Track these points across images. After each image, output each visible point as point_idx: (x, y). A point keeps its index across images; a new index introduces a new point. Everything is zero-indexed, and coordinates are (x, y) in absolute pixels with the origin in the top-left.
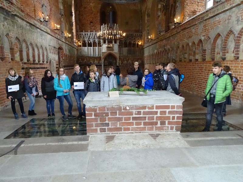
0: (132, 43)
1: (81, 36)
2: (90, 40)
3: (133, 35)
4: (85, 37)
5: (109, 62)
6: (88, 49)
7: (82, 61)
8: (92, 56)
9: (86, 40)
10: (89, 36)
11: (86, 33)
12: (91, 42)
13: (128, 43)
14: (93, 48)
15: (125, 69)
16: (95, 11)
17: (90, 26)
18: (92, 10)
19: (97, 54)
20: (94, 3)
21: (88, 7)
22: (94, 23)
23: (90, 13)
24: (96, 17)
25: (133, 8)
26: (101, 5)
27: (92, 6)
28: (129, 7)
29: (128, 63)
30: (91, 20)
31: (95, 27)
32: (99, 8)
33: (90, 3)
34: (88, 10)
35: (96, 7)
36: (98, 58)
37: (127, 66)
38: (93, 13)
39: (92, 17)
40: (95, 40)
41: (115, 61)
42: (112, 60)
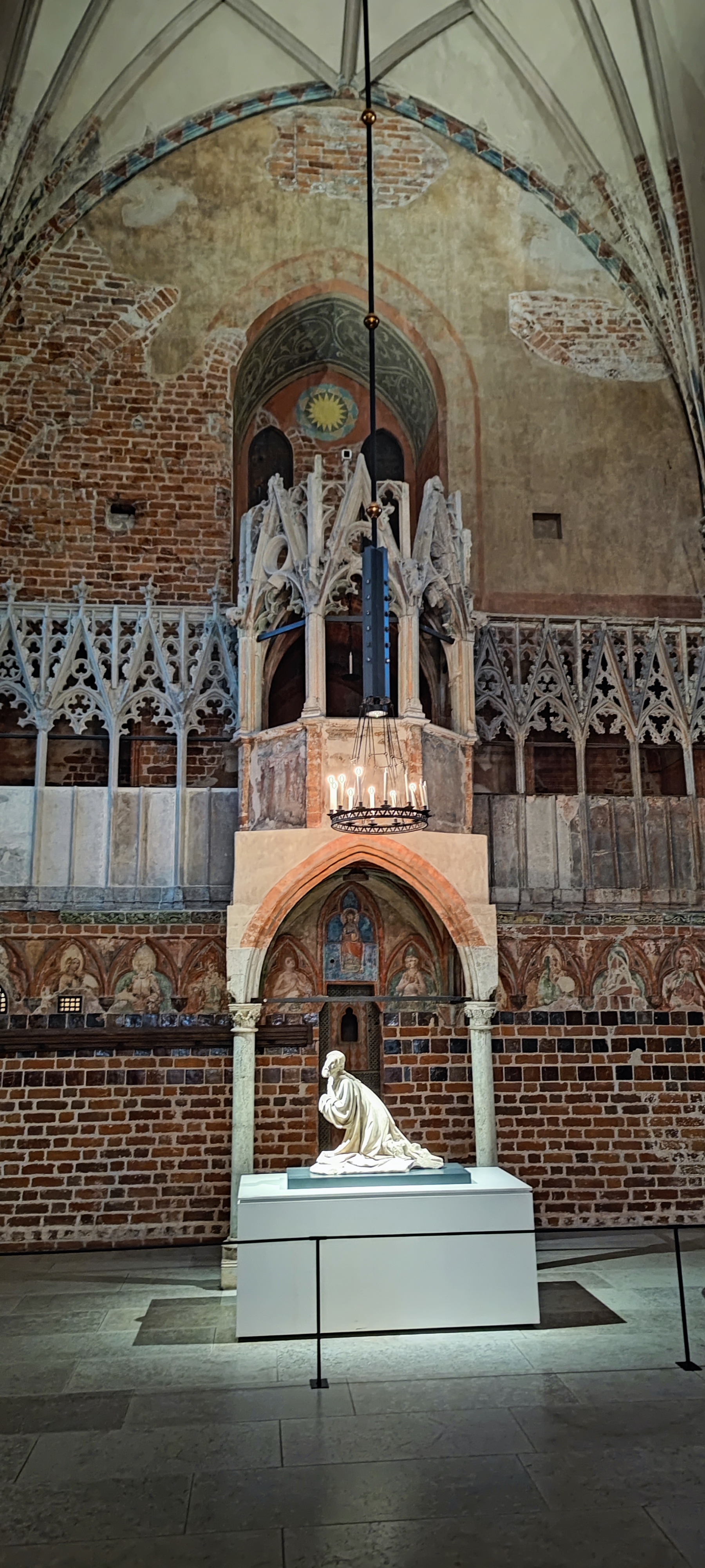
3: (640, 640)
4: (21, 654)
14: (119, 806)
15: (564, 1088)
16: (174, 391)
17: (96, 549)
18: (141, 375)
19: (165, 883)
20: (169, 304)
21: (87, 346)
22: (159, 517)
23: (109, 403)
24: (184, 447)
25: (614, 366)
26: (241, 333)
27: (141, 334)
28: (565, 360)
29: (593, 1010)
30: (121, 479)
31: (159, 559)
32: (220, 362)
33: (114, 301)
34: (93, 371)
35: (186, 347)
36: (186, 938)
37: (589, 1041)
38: (151, 409)
39: (130, 446)
40: (148, 701)
41: (411, 972)
42: (370, 960)
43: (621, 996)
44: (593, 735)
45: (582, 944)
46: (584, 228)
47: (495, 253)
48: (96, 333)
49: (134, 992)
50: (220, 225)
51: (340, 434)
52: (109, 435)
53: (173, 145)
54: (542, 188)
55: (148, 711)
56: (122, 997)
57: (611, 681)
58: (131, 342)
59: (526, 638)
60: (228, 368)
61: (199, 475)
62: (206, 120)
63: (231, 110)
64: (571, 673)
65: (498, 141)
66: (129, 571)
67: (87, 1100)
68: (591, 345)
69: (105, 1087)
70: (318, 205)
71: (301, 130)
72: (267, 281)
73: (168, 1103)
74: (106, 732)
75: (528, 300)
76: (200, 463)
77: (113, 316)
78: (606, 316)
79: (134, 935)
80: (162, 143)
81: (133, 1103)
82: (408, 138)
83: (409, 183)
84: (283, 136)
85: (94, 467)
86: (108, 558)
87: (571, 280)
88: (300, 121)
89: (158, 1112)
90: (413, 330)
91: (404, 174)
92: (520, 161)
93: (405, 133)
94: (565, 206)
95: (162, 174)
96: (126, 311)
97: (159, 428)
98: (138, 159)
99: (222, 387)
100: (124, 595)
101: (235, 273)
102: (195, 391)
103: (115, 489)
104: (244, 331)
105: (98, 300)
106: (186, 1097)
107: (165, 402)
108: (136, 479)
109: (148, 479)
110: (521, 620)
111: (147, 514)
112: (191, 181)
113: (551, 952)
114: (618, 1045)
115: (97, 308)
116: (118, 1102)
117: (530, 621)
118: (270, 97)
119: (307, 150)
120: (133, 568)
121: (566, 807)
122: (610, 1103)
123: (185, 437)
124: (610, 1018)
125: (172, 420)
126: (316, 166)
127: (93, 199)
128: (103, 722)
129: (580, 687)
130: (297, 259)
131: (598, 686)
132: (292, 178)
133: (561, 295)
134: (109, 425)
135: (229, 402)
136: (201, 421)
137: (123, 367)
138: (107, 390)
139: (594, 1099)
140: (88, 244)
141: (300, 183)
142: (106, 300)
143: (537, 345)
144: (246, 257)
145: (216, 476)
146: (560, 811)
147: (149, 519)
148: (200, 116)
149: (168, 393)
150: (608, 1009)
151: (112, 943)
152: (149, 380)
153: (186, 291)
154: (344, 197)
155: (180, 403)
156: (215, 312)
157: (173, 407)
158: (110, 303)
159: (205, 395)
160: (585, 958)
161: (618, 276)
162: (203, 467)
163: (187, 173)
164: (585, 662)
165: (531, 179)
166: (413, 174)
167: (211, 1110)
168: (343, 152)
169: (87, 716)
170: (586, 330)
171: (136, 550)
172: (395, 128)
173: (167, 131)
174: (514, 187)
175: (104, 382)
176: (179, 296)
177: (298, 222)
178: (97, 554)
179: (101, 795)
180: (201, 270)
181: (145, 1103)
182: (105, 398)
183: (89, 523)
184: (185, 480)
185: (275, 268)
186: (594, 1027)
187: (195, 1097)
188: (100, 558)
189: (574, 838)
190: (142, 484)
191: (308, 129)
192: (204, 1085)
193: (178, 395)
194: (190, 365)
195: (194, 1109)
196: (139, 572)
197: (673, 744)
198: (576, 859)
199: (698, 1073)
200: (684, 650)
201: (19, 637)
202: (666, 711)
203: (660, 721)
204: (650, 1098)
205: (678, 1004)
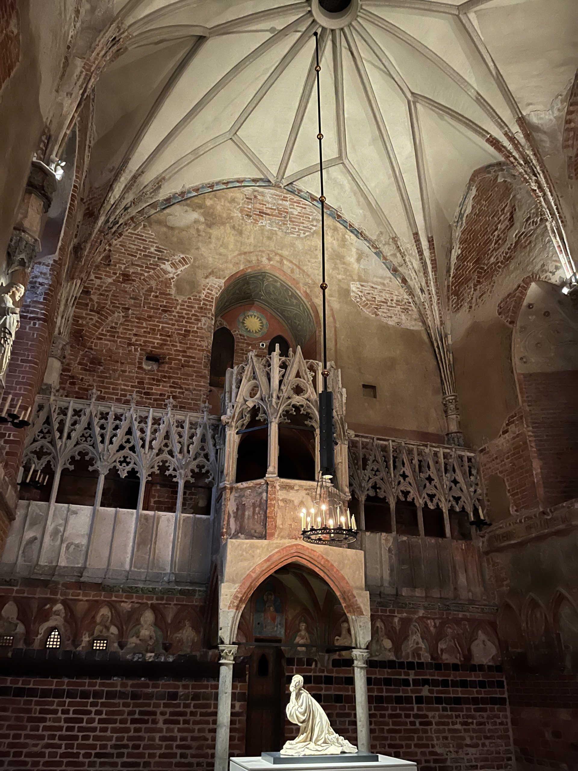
0: (420, 502)
1: (62, 423)
3: (420, 453)
4: (96, 430)
5: (257, 642)
12: (133, 474)
13: (393, 506)
14: (142, 521)
15: (386, 709)
16: (186, 304)
17: (137, 378)
18: (169, 294)
19: (165, 570)
20: (187, 264)
21: (142, 278)
22: (173, 365)
23: (151, 306)
24: (189, 331)
25: (399, 321)
26: (222, 282)
27: (171, 275)
28: (377, 315)
29: (402, 660)
30: (154, 343)
31: (171, 387)
32: (210, 294)
33: (158, 258)
34: (145, 290)
35: (193, 285)
36: (175, 605)
37: (400, 679)
38: (173, 312)
39: (160, 328)
40: (164, 462)
41: (303, 633)
42: (280, 624)
43: (416, 652)
44: (398, 502)
45: (396, 620)
46: (385, 258)
47: (344, 263)
48: (149, 272)
49: (141, 638)
50: (215, 232)
51: (258, 335)
52: (150, 321)
53: (195, 194)
54: (366, 239)
55: (163, 468)
56: (133, 641)
57: (407, 473)
58: (166, 279)
59: (365, 446)
60: (214, 297)
61: (195, 347)
62: (212, 186)
63: (224, 183)
64: (387, 467)
65: (346, 216)
66: (154, 391)
67: (104, 710)
68: (389, 310)
69: (116, 701)
70: (263, 230)
71: (255, 197)
72: (236, 260)
73: (154, 713)
74: (138, 478)
75: (359, 286)
76: (196, 340)
77: (157, 265)
78: (395, 298)
79: (145, 601)
80: (189, 192)
81: (133, 713)
82: (305, 208)
83: (306, 227)
84: (247, 198)
85: (141, 336)
86: (143, 383)
87: (379, 280)
88: (256, 193)
89: (148, 719)
90: (305, 292)
91: (303, 223)
92: (356, 226)
93: (304, 206)
94: (376, 248)
95: (188, 205)
96: (164, 264)
97: (177, 321)
98: (177, 197)
99: (210, 305)
100: (150, 404)
101: (220, 254)
102: (196, 306)
103: (150, 348)
104: (224, 281)
105: (151, 257)
106: (166, 709)
107: (181, 309)
108: (162, 345)
109: (169, 345)
110: (362, 437)
111: (167, 363)
112: (202, 211)
113: (379, 623)
114: (416, 682)
115: (150, 260)
116: (124, 711)
117: (367, 437)
118: (242, 182)
119: (258, 206)
120: (156, 389)
121: (386, 540)
122: (412, 719)
123: (190, 327)
124: (411, 666)
125: (184, 318)
126: (262, 213)
127: (153, 211)
128: (137, 472)
129: (392, 475)
130: (251, 252)
131: (401, 475)
132: (251, 216)
133: (374, 286)
134: (150, 317)
135: (213, 313)
136: (199, 320)
137: (160, 289)
138: (151, 299)
139: (403, 717)
140: (149, 231)
141: (254, 219)
142: (155, 258)
143: (364, 306)
144: (226, 247)
145: (204, 348)
146: (383, 542)
147: (167, 365)
148: (209, 184)
149: (182, 305)
150: (410, 660)
151: (130, 606)
152: (173, 297)
153: (195, 259)
154: (275, 229)
155: (188, 310)
156: (210, 270)
157: (185, 312)
158: (156, 259)
159: (201, 308)
160: (398, 628)
161: (400, 281)
162: (197, 342)
163: (200, 207)
164: (394, 462)
165: (361, 234)
166: (307, 224)
167: (181, 719)
168: (275, 210)
169: (129, 468)
170: (387, 303)
171: (158, 381)
172: (299, 203)
173: (192, 187)
174: (353, 236)
175: (150, 295)
176: (192, 260)
177: (252, 237)
178: (137, 380)
179: (132, 514)
180: (204, 250)
181: (141, 713)
182: (150, 303)
183: (135, 364)
184: (188, 348)
185: (240, 254)
186: (402, 671)
187: (172, 710)
188: (138, 382)
189: (390, 557)
190: (165, 347)
191: (259, 197)
192: (178, 701)
193: (187, 306)
194: (195, 293)
195: (171, 718)
196: (159, 392)
197: (438, 509)
198: (392, 570)
199: (458, 701)
200: (442, 460)
201: (96, 421)
202: (434, 491)
203: (432, 497)
204: (433, 716)
205: (446, 658)
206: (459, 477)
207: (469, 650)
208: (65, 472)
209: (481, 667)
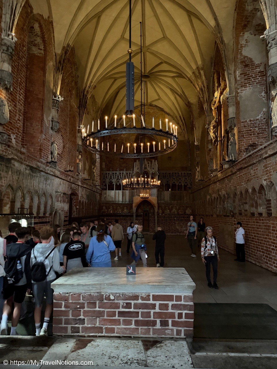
0: (177, 184)
1: (107, 176)
2: (118, 182)
3: (178, 173)
4: (112, 177)
5: (144, 211)
6: (115, 193)
7: (106, 210)
8: (121, 202)
9: (114, 181)
10: (118, 176)
11: (114, 172)
12: (120, 184)
13: (171, 185)
14: (123, 193)
19: (127, 200)
29: (171, 213)
36: (129, 206)
37: (171, 217)
41: (152, 209)
42: (148, 208)
43: (174, 212)
57: (175, 178)
59: (165, 173)
64: (170, 177)
65: (165, 110)
79: (125, 205)
86: (120, 164)
92: (168, 112)
94: (173, 118)
100: (122, 169)
113: (167, 207)
114: (174, 217)
118: (138, 106)
119: (142, 112)
122: (172, 223)
124: (173, 214)
129: (171, 179)
131: (173, 179)
146: (168, 193)
151: (122, 206)
154: (147, 118)
160: (170, 208)
161: (180, 126)
164: (172, 176)
165: (169, 114)
166: (155, 115)
168: (147, 113)
171: (123, 163)
172: (153, 109)
174: (167, 115)
179: (121, 191)
181: (126, 222)
183: (118, 160)
189: (170, 195)
197: (182, 185)
198: (170, 197)
199: (182, 220)
200: (183, 174)
201: (112, 175)
202: (181, 181)
203: (180, 183)
204: (177, 222)
205: (180, 213)
206: (187, 178)
207: (185, 211)
208: (108, 185)
209: (188, 214)
